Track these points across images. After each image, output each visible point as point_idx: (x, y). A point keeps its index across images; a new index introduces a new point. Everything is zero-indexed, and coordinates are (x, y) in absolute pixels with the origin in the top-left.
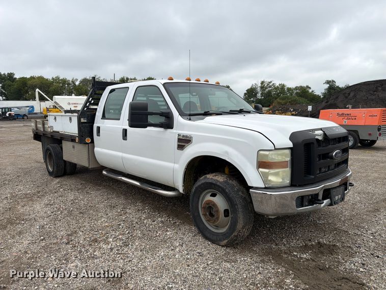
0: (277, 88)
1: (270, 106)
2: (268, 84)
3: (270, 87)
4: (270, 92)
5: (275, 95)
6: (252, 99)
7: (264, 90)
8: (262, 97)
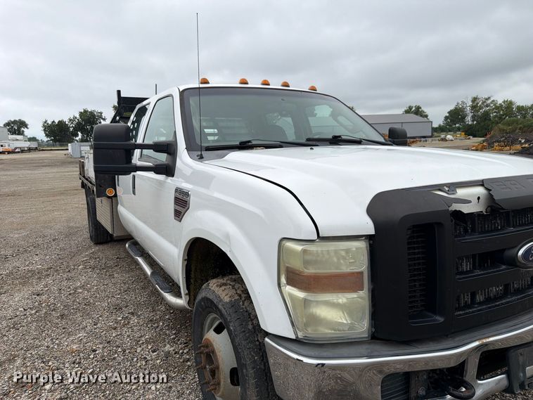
0: (499, 108)
1: (486, 135)
2: (485, 102)
3: (487, 106)
4: (487, 114)
5: (497, 119)
6: (457, 125)
7: (478, 111)
8: (473, 121)
